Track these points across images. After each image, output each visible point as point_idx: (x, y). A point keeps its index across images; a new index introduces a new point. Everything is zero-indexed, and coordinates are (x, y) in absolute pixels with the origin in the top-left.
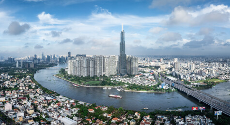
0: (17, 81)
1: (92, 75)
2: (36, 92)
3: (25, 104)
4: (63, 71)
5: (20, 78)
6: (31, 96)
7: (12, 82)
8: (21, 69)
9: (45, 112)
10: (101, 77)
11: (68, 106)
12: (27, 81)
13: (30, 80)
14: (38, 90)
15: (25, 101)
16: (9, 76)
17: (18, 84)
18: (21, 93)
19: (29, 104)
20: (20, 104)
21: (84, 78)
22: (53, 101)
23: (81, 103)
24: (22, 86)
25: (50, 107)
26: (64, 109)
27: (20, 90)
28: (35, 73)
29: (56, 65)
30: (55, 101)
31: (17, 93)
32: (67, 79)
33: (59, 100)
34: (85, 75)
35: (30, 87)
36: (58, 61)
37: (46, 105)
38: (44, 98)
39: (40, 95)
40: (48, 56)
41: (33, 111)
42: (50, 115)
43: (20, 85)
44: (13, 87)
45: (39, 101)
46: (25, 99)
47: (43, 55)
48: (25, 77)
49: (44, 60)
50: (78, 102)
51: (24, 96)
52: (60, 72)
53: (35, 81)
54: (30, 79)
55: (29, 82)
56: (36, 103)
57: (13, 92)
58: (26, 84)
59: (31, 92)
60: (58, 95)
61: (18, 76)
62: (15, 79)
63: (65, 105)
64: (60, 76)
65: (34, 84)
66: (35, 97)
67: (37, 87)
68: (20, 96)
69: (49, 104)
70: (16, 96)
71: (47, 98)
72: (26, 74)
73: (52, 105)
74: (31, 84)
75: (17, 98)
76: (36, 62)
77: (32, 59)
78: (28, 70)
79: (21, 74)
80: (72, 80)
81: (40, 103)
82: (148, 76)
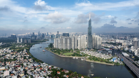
0: (16, 54)
1: (69, 49)
2: (29, 61)
3: (19, 70)
4: (51, 45)
5: (19, 51)
6: (25, 64)
7: (12, 55)
8: (20, 44)
9: (31, 74)
10: (75, 49)
11: (46, 69)
12: (24, 53)
13: (26, 53)
14: (30, 60)
15: (19, 68)
16: (10, 51)
17: (16, 56)
18: (18, 63)
19: (22, 70)
20: (16, 71)
21: (63, 50)
22: (38, 67)
23: (55, 67)
24: (19, 58)
25: (35, 71)
26: (43, 72)
27: (17, 60)
28: (31, 47)
29: (48, 40)
30: (39, 67)
31: (15, 63)
32: (52, 51)
33: (42, 66)
34: (64, 49)
35: (25, 58)
36: (50, 37)
37: (33, 69)
38: (32, 65)
39: (31, 63)
40: (43, 33)
41: (23, 74)
42: (34, 76)
43: (18, 57)
44: (13, 58)
45: (29, 67)
46: (20, 66)
47: (39, 33)
48: (23, 50)
49: (40, 36)
50: (53, 67)
51: (20, 65)
52: (49, 46)
53: (30, 53)
54: (26, 51)
55: (25, 54)
56: (26, 68)
57: (12, 62)
58: (22, 56)
59: (25, 62)
60: (43, 62)
61: (17, 50)
62: (15, 52)
63: (45, 69)
64: (48, 49)
65: (29, 56)
66: (27, 65)
67: (29, 58)
68: (16, 64)
69: (35, 69)
70: (14, 65)
71: (35, 65)
72: (24, 48)
73: (37, 69)
75: (14, 66)
76: (33, 38)
77: (31, 36)
78: (26, 45)
79: (20, 48)
80: (54, 52)
81: (29, 69)
82: (108, 51)
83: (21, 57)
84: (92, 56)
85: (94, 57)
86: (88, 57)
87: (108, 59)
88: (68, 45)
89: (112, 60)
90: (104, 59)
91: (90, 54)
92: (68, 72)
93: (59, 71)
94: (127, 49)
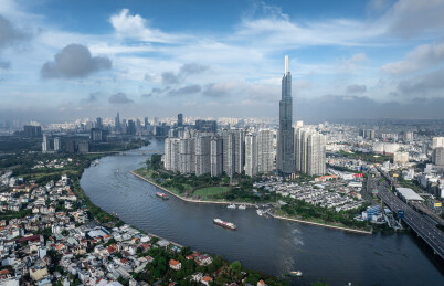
0: (31, 191)
1: (214, 173)
2: (72, 219)
3: (34, 252)
4: (156, 161)
5: (42, 182)
6: (56, 230)
7: (17, 196)
8: (51, 157)
9: (74, 271)
10: (235, 175)
11: (132, 251)
12: (59, 190)
13: (68, 188)
14: (77, 214)
15: (33, 247)
16: (13, 180)
17: (31, 201)
18: (32, 224)
19: (43, 253)
20: (20, 256)
21: (196, 179)
22: (102, 241)
23: (163, 243)
24: (39, 207)
25: (91, 258)
26: (117, 261)
27: (32, 215)
28: (89, 165)
29: (147, 144)
30: (106, 240)
31: (23, 225)
32: (158, 182)
33: (118, 237)
34: (199, 172)
35: (60, 206)
36: (155, 132)
37: (83, 251)
38: (83, 235)
39: (78, 225)
40: (130, 122)
41: (45, 271)
42: (82, 277)
43: (36, 203)
44: (16, 209)
45: (71, 241)
46: (38, 239)
47: (117, 119)
48: (57, 178)
49: (121, 130)
50: (158, 240)
51: (39, 232)
52: (148, 162)
53: (79, 189)
54: (69, 183)
55: (64, 193)
56: (60, 247)
57: (11, 223)
58: (51, 198)
59: (59, 220)
60: (120, 224)
61: (39, 176)
62: (30, 185)
63: (126, 249)
64: (144, 175)
65: (74, 198)
66: (65, 233)
67: (76, 206)
68: (26, 232)
69: (90, 249)
70: (16, 234)
71: (92, 234)
72: (62, 170)
73: (96, 250)
74: (65, 198)
75: (17, 239)
76: (98, 136)
77: (89, 128)
78: (70, 160)
79: (49, 171)
80: (165, 186)
81: (70, 248)
82: (349, 181)
83: (48, 202)
84: (296, 201)
85: (302, 203)
86: (283, 203)
87: (350, 212)
88: (214, 160)
89: (365, 215)
90: (338, 210)
91: (286, 194)
92: (208, 261)
93: (176, 256)
94: (411, 175)
